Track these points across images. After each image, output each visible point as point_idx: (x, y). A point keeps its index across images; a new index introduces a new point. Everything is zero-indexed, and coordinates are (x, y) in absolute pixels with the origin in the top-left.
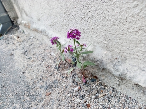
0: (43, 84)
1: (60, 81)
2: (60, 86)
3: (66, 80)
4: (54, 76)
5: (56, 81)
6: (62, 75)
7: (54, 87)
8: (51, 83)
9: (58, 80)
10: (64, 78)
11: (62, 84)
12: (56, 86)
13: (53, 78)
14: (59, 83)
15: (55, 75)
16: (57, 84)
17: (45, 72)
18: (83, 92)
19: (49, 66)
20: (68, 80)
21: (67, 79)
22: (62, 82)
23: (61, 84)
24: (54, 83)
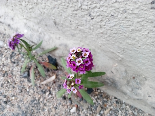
0: (15, 110)
1: (41, 100)
2: (45, 108)
3: (50, 96)
4: (27, 93)
5: (34, 101)
6: (40, 87)
7: (36, 111)
8: (29, 106)
9: (37, 99)
10: (45, 92)
11: (47, 104)
12: (39, 109)
13: (26, 95)
14: (41, 104)
15: (28, 90)
16: (38, 105)
17: (7, 86)
18: (83, 112)
19: (6, 72)
20: (54, 96)
21: (52, 95)
22: (45, 102)
23: (45, 105)
24: (33, 105)
